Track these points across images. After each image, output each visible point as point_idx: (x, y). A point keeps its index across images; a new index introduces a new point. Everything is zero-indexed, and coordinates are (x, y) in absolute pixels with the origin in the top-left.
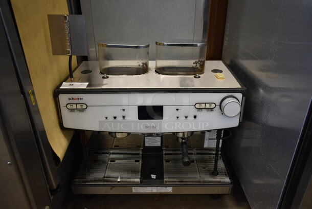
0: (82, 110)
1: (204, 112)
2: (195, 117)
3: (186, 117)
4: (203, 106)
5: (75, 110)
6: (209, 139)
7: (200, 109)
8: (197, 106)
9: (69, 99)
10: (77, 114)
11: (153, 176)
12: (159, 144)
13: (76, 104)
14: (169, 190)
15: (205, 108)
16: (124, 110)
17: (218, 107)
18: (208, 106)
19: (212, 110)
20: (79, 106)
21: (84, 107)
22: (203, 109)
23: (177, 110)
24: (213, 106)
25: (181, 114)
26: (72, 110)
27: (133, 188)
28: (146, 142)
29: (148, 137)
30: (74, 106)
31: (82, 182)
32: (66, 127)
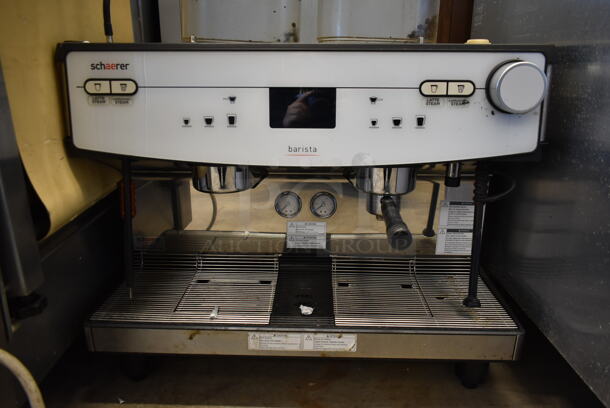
0: (124, 98)
1: (445, 104)
2: (420, 122)
3: (397, 122)
4: (441, 89)
5: (106, 98)
6: (449, 231)
7: (433, 99)
8: (427, 89)
9: (94, 67)
10: (110, 109)
11: (306, 310)
13: (110, 80)
14: (347, 345)
15: (447, 96)
16: (233, 99)
17: (480, 95)
18: (454, 89)
19: (463, 100)
20: (117, 88)
21: (131, 88)
22: (441, 99)
23: (373, 100)
24: (468, 89)
25: (384, 113)
26: (98, 97)
27: (251, 334)
29: (295, 223)
30: (105, 88)
31: (116, 317)
32: (80, 147)
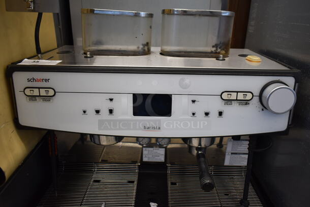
0: (47, 98)
1: (235, 104)
2: (220, 114)
3: (207, 114)
4: (234, 96)
5: (37, 98)
6: (232, 154)
7: (228, 102)
8: (225, 96)
9: (29, 80)
10: (39, 104)
11: (153, 205)
12: (162, 159)
13: (39, 88)
15: (237, 100)
16: (111, 100)
17: (256, 99)
18: (241, 96)
19: (246, 102)
20: (43, 92)
21: (51, 93)
22: (233, 102)
23: (194, 101)
24: (249, 96)
25: (200, 108)
26: (32, 98)
28: (144, 156)
29: (147, 149)
30: (36, 92)
32: (22, 124)
